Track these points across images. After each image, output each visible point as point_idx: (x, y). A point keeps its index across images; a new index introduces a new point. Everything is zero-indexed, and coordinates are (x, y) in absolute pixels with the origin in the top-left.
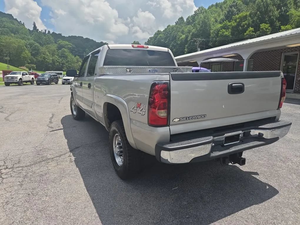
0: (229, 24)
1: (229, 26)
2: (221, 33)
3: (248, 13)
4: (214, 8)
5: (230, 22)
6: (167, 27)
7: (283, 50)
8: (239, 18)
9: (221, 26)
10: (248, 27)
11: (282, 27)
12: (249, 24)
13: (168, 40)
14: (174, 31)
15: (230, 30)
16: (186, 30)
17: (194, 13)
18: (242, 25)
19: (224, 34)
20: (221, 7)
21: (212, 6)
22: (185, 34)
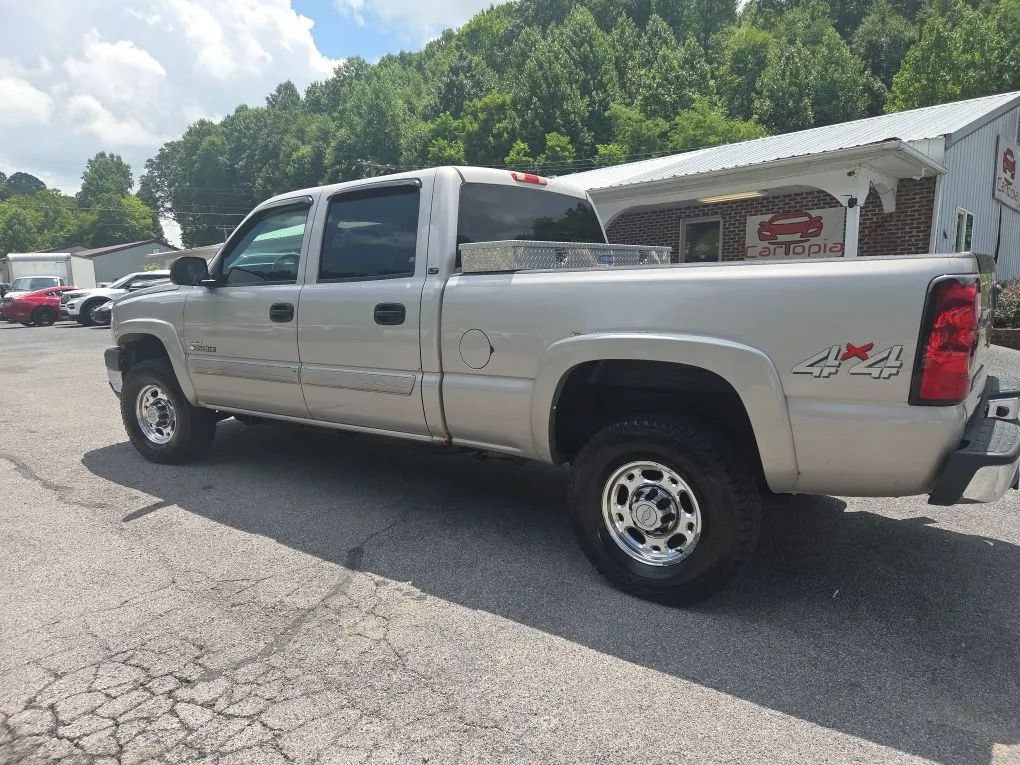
0: (456, 123)
1: (456, 129)
2: (436, 149)
3: (508, 98)
4: (396, 67)
5: (456, 116)
6: (237, 111)
7: (683, 210)
8: (483, 110)
9: (432, 126)
10: (513, 138)
11: (601, 149)
12: (513, 129)
13: (247, 157)
14: (265, 131)
15: (460, 144)
16: (313, 129)
17: (335, 76)
18: (495, 131)
19: (446, 154)
20: (420, 68)
21: (390, 58)
22: (309, 143)
